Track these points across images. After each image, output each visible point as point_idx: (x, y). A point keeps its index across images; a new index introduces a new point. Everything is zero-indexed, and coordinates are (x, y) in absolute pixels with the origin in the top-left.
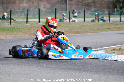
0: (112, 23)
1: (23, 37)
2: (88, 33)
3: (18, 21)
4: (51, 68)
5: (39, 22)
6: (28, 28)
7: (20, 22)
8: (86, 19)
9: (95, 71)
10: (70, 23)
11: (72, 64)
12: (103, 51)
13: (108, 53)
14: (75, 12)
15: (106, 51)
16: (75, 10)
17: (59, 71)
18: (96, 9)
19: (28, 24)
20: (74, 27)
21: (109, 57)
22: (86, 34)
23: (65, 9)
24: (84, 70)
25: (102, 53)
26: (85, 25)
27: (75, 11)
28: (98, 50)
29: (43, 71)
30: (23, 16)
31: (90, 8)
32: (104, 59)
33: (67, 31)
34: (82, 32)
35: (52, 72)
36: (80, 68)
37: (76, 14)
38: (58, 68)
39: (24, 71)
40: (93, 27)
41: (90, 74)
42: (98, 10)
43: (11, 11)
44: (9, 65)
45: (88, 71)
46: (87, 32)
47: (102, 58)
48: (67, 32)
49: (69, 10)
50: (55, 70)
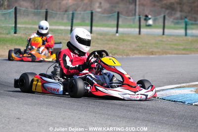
2: (169, 55)
3: (58, 30)
4: (107, 116)
5: (91, 32)
7: (60, 32)
8: (166, 31)
10: (140, 36)
11: (141, 110)
12: (193, 89)
14: (150, 19)
15: (197, 90)
16: (149, 14)
17: (120, 121)
18: (184, 14)
20: (146, 43)
22: (164, 56)
23: (134, 12)
24: (161, 123)
25: (191, 92)
26: (164, 41)
27: (150, 16)
28: (184, 87)
30: (65, 21)
31: (173, 12)
32: (194, 104)
33: (135, 50)
34: (159, 52)
36: (154, 118)
37: (150, 22)
39: (64, 119)
40: (176, 45)
42: (186, 17)
43: (47, 12)
44: (39, 106)
46: (166, 53)
47: (190, 102)
48: (135, 52)
49: (139, 15)
50: (114, 119)
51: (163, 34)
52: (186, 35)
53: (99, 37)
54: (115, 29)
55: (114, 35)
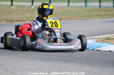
0: (103, 8)
2: (74, 21)
4: (30, 58)
5: (12, 5)
9: (85, 63)
12: (94, 40)
13: (100, 42)
15: (97, 40)
17: (41, 62)
21: (101, 47)
22: (70, 21)
24: (71, 61)
25: (93, 42)
29: (20, 62)
32: (95, 50)
35: (32, 62)
38: (39, 58)
40: (79, 13)
41: (79, 66)
45: (76, 62)
46: (72, 19)
47: (92, 48)
50: (35, 60)
52: (86, 6)
53: (18, 9)
54: (31, 3)
55: (30, 7)
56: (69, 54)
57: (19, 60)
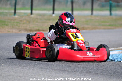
1: (10, 32)
2: (97, 30)
4: (51, 70)
5: (32, 13)
6: (16, 21)
7: (5, 14)
8: (94, 12)
11: (79, 66)
17: (63, 73)
19: (16, 16)
22: (94, 30)
28: (113, 50)
30: (9, 6)
35: (54, 74)
36: (91, 70)
38: (61, 70)
39: (15, 73)
40: (103, 22)
46: (95, 28)
50: (57, 72)
51: (92, 14)
52: (111, 14)
53: (39, 17)
54: (52, 12)
55: (51, 15)
56: (94, 66)
57: (40, 72)
